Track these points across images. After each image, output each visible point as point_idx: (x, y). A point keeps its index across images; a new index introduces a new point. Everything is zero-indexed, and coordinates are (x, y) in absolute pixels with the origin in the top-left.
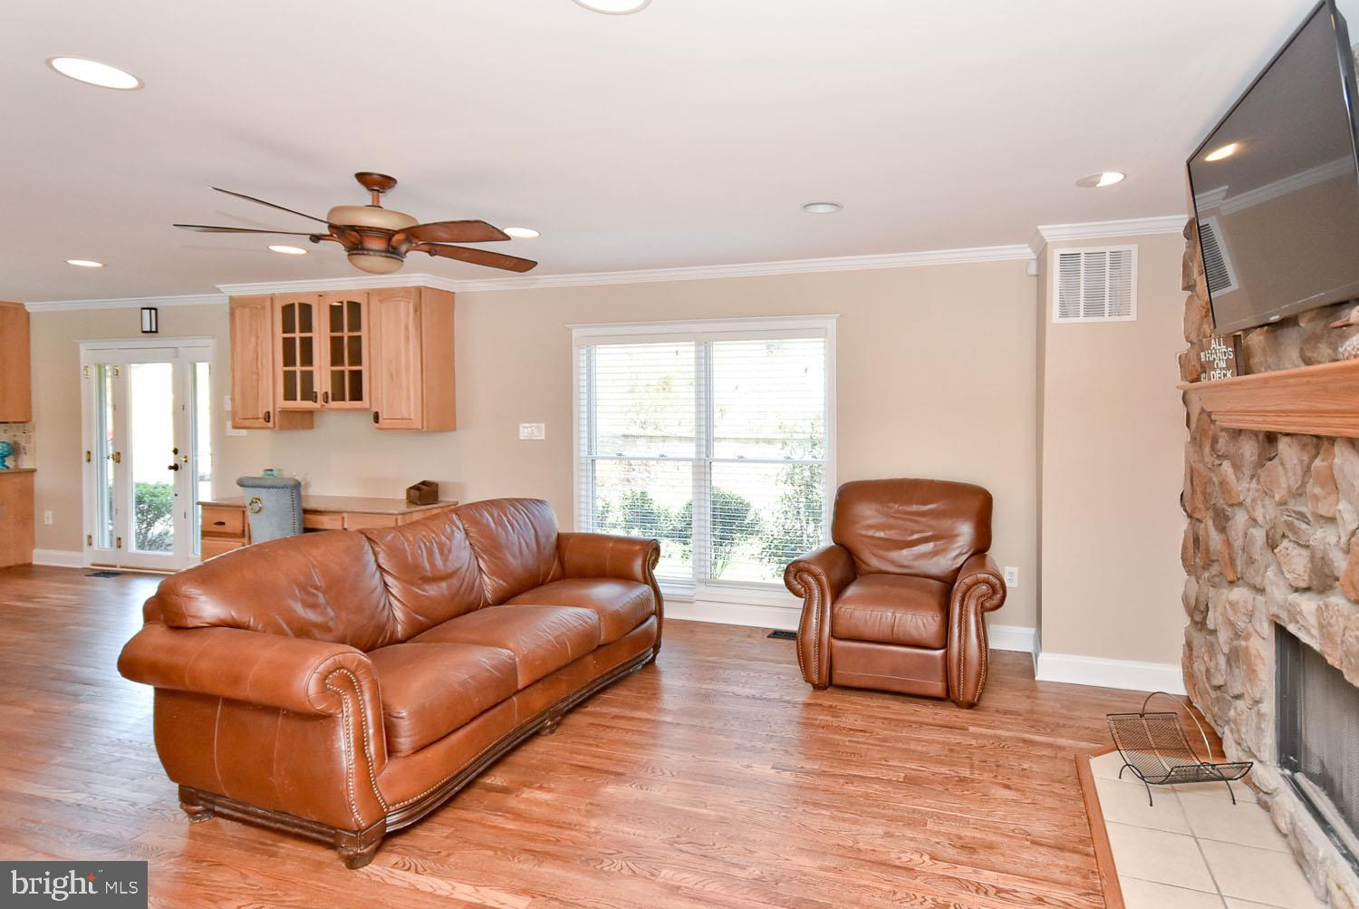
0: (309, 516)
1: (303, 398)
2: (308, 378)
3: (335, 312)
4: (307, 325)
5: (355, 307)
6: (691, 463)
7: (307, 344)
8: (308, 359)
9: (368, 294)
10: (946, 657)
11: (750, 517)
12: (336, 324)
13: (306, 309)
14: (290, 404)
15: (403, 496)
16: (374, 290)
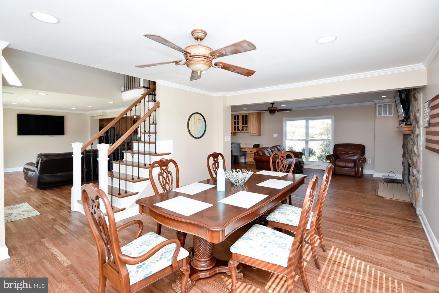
0: (241, 149)
1: (237, 130)
2: (238, 127)
3: (243, 116)
4: (238, 119)
5: (246, 116)
6: (305, 141)
7: (238, 122)
8: (238, 124)
9: (249, 114)
10: (355, 170)
11: (313, 151)
12: (243, 118)
13: (238, 116)
14: (235, 131)
15: (253, 146)
16: (250, 113)
